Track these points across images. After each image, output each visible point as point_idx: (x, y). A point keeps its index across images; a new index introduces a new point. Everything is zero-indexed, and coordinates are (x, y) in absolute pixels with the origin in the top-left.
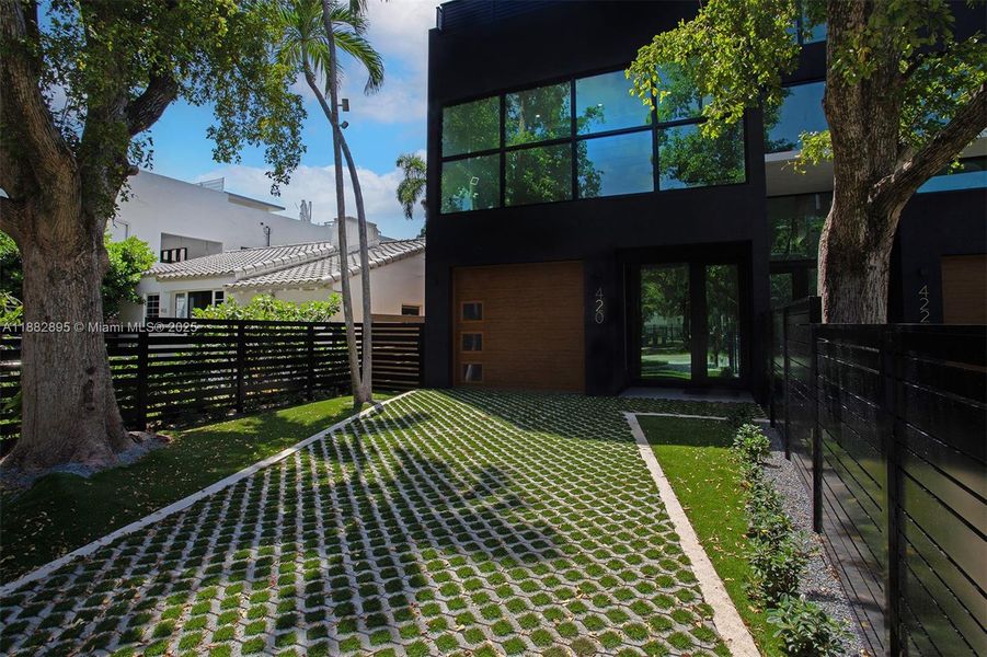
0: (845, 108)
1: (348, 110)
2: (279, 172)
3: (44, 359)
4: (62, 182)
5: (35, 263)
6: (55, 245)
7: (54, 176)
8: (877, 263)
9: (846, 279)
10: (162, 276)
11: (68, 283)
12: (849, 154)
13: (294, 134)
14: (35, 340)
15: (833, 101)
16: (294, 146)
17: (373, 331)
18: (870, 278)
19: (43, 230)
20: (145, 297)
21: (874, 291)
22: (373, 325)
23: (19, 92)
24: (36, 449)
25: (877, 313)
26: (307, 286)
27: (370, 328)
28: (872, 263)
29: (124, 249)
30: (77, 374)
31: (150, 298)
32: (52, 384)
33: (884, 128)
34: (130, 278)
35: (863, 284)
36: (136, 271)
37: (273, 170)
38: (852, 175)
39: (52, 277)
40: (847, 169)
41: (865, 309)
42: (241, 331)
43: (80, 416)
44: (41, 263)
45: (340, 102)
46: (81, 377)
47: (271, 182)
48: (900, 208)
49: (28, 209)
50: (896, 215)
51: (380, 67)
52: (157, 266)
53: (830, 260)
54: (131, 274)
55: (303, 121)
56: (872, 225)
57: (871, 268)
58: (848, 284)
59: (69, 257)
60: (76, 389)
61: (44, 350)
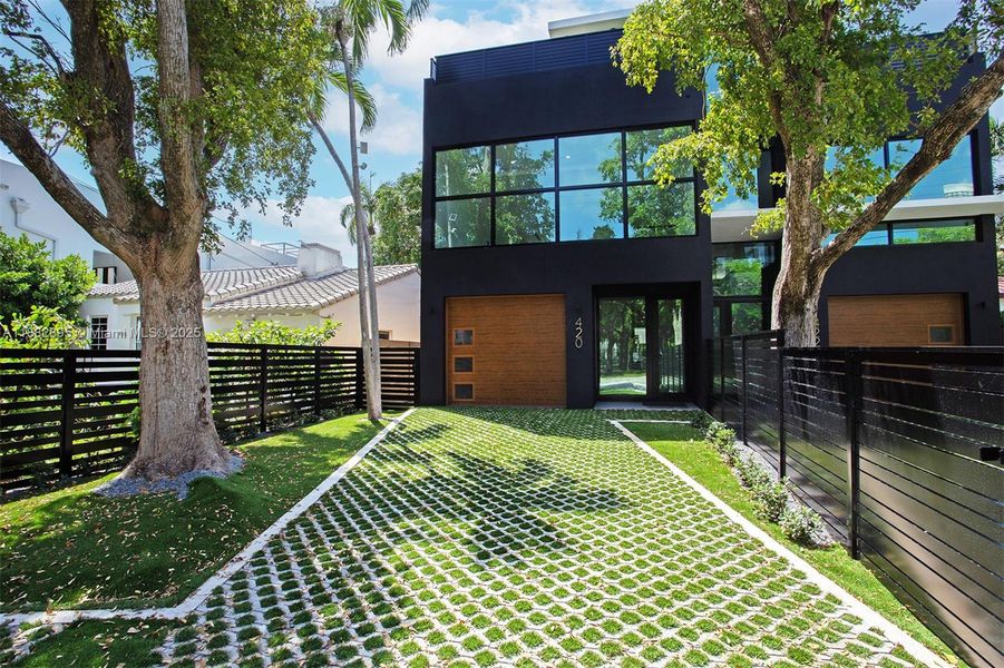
0: (801, 207)
1: (366, 152)
2: (290, 204)
3: (164, 379)
4: (194, 223)
5: (155, 293)
6: (174, 277)
7: (189, 217)
8: (811, 305)
9: (792, 316)
10: (121, 298)
11: (184, 311)
12: (802, 236)
13: (304, 167)
14: (155, 362)
15: (794, 201)
16: (303, 179)
17: (381, 355)
18: (807, 316)
19: (166, 263)
20: (89, 320)
21: (809, 325)
22: (381, 349)
23: (180, 146)
24: (157, 461)
25: (810, 340)
26: (294, 312)
27: (379, 353)
28: (808, 306)
29: (64, 268)
30: (192, 393)
31: (95, 321)
32: (171, 402)
34: (74, 300)
35: (802, 320)
36: (78, 291)
37: (284, 202)
38: (803, 249)
39: (170, 306)
40: (800, 245)
41: (803, 337)
42: (263, 354)
43: (197, 430)
44: (161, 293)
45: (358, 145)
46: (196, 395)
47: (282, 212)
48: (825, 270)
49: (153, 243)
50: (823, 275)
51: (372, 110)
52: (97, 287)
53: (782, 303)
54: (75, 294)
55: (312, 157)
56: (809, 281)
57: (807, 310)
58: (793, 321)
59: (184, 287)
60: (193, 406)
61: (164, 371)
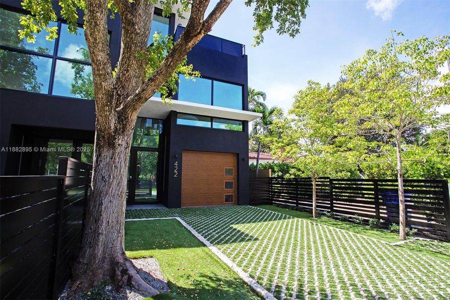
8: (123, 142)
9: (105, 150)
18: (118, 151)
21: (120, 158)
25: (120, 170)
28: (120, 142)
33: (136, 72)
35: (113, 154)
41: (113, 168)
57: (119, 145)
58: (106, 153)
